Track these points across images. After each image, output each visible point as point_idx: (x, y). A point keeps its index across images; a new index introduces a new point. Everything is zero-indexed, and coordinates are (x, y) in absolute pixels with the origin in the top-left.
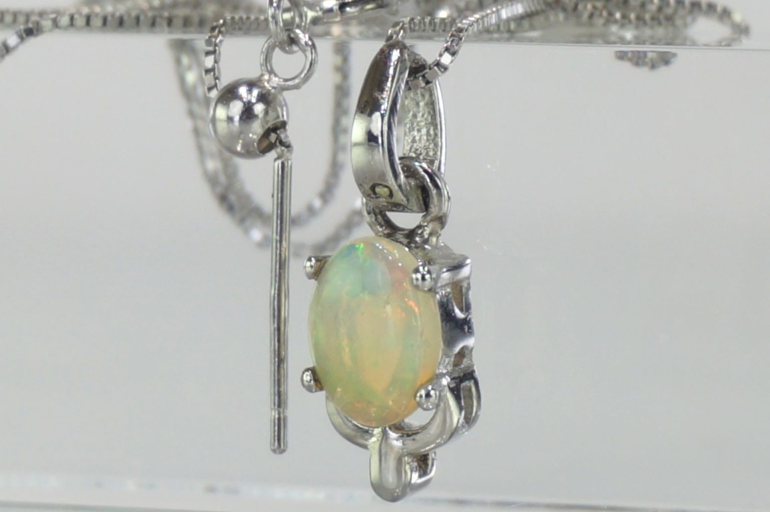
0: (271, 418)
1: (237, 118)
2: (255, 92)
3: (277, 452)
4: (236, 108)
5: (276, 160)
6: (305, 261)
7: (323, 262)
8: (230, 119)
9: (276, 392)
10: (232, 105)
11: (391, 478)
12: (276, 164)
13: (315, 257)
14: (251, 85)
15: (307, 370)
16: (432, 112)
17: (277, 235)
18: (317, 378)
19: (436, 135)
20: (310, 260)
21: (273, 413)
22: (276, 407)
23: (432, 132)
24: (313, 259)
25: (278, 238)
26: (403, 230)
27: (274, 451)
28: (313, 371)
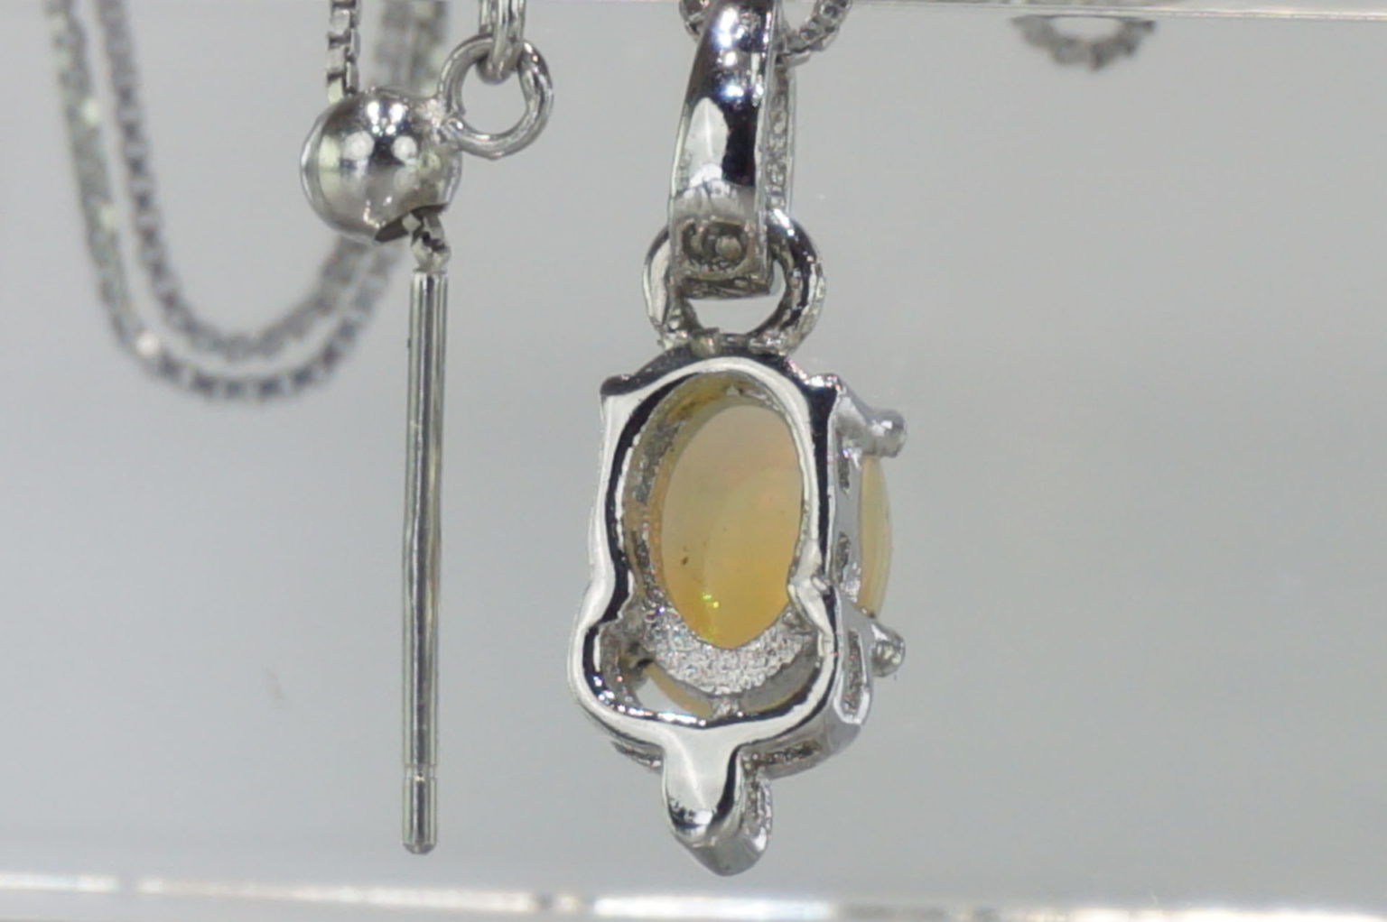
0: (405, 780)
3: (416, 850)
5: (418, 270)
9: (415, 734)
12: (417, 279)
17: (417, 421)
22: (415, 761)
25: (420, 427)
27: (410, 848)
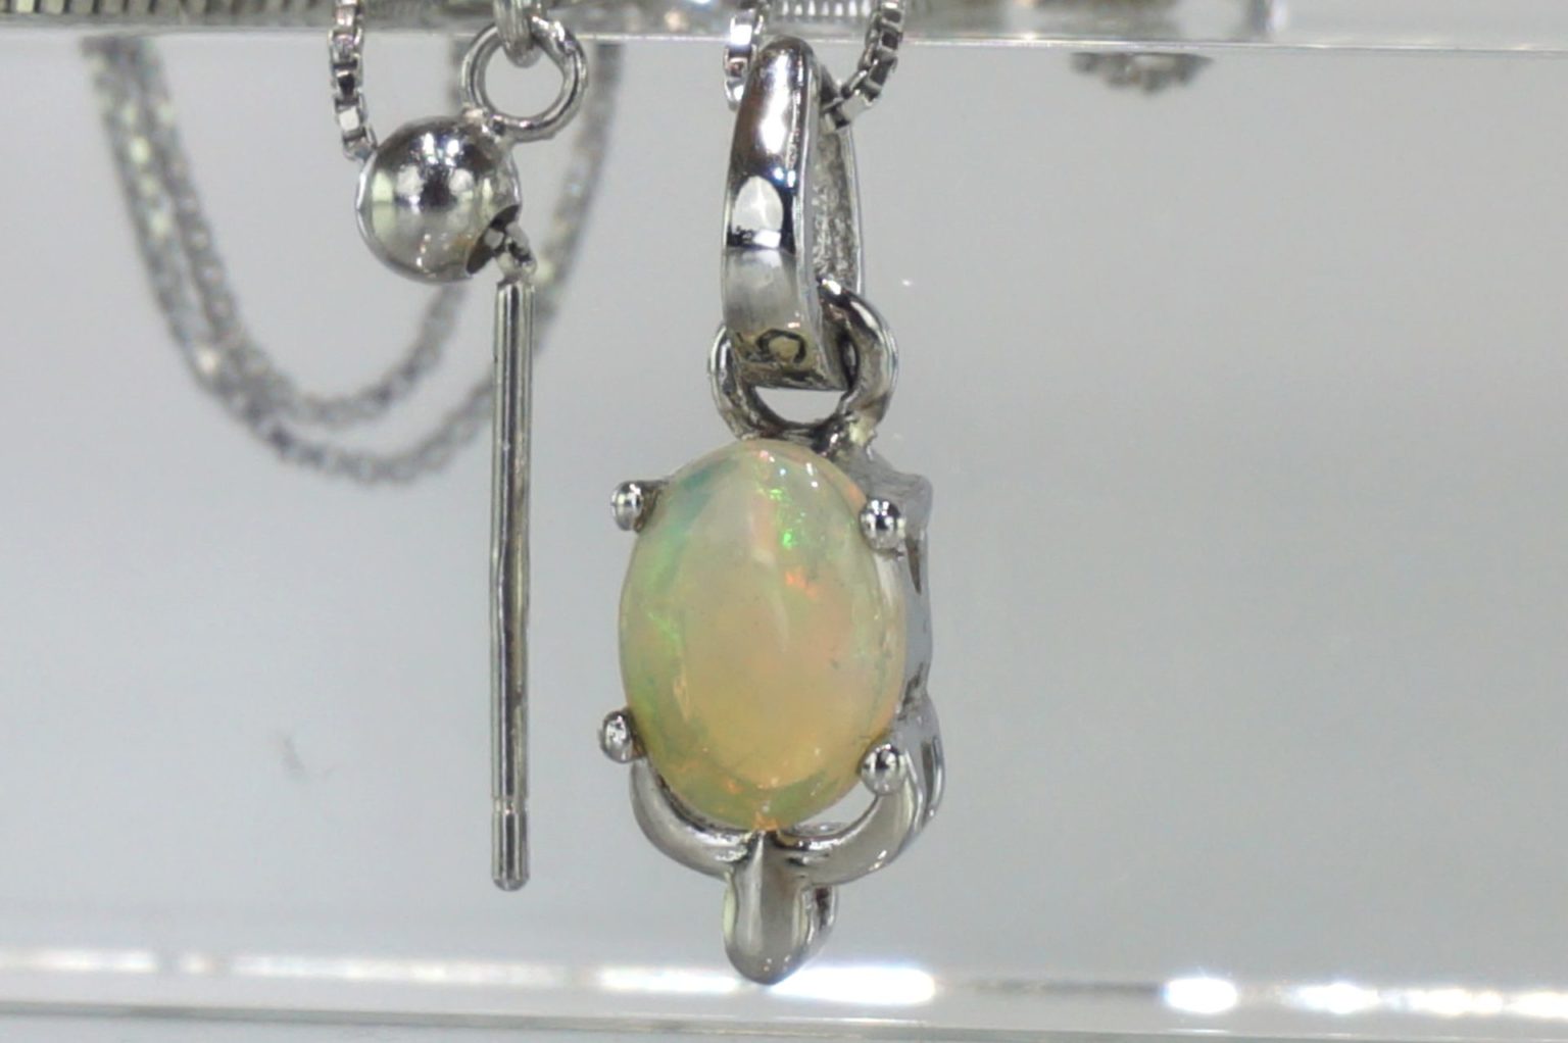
0: (493, 816)
1: (415, 199)
2: (454, 147)
3: (507, 885)
4: (411, 182)
5: (501, 285)
6: (615, 493)
7: (654, 493)
8: (400, 201)
9: (504, 763)
10: (401, 176)
11: (751, 935)
12: (502, 294)
13: (639, 484)
14: (442, 132)
15: (614, 716)
16: (840, 183)
18: (635, 733)
19: (849, 228)
20: (625, 489)
21: (498, 808)
22: (504, 793)
23: (840, 226)
24: (632, 487)
26: (798, 426)
27: (499, 884)
28: (629, 717)
